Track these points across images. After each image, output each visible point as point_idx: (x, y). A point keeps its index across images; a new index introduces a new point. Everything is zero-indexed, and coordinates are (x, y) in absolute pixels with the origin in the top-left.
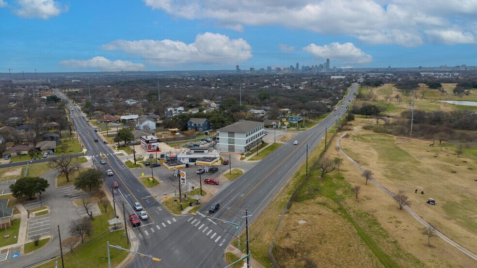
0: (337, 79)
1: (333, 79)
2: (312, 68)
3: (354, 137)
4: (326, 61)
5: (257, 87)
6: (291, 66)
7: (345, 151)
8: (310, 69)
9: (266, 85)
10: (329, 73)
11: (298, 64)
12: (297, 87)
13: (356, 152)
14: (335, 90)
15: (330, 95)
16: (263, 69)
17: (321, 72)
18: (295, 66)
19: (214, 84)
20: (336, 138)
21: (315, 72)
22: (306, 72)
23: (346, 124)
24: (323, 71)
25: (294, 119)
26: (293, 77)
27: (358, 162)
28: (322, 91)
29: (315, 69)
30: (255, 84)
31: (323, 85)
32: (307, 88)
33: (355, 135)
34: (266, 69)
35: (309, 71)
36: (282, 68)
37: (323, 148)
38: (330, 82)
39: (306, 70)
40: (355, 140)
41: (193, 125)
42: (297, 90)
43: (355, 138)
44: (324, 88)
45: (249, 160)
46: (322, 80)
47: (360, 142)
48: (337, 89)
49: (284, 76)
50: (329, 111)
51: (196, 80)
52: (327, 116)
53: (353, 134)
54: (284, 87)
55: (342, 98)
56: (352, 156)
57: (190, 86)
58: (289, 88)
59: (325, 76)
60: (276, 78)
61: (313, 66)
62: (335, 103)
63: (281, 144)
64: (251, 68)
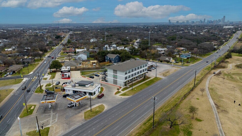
0: (228, 28)
1: (225, 28)
2: (213, 22)
3: (225, 74)
4: (223, 17)
5: (175, 32)
6: (201, 20)
7: (210, 91)
8: (212, 22)
9: (181, 31)
10: (224, 24)
11: (205, 19)
12: (199, 33)
13: (219, 93)
14: (223, 35)
15: (219, 38)
16: (184, 22)
17: (219, 24)
18: (203, 21)
19: (151, 30)
20: (208, 75)
21: (215, 24)
22: (209, 24)
23: (223, 62)
24: (220, 23)
25: (184, 56)
26: (199, 26)
27: (218, 107)
28: (215, 36)
29: (215, 22)
30: (174, 31)
31: (216, 32)
32: (205, 34)
33: (226, 73)
34: (186, 22)
35: (211, 23)
36: (195, 22)
37: (191, 86)
38: (222, 30)
39: (210, 23)
40: (224, 79)
41: (108, 58)
42: (198, 34)
43: (226, 77)
44: (216, 34)
45: (120, 95)
46: (217, 29)
47: (228, 81)
48: (225, 35)
49: (194, 26)
50: (215, 50)
51: (144, 28)
52: (212, 53)
53: (225, 72)
54: (191, 32)
55: (228, 41)
56: (215, 98)
57: (138, 31)
58: (194, 33)
59: (221, 26)
60: (189, 27)
61: (214, 20)
62: (222, 43)
63: (160, 79)
64: (177, 22)
